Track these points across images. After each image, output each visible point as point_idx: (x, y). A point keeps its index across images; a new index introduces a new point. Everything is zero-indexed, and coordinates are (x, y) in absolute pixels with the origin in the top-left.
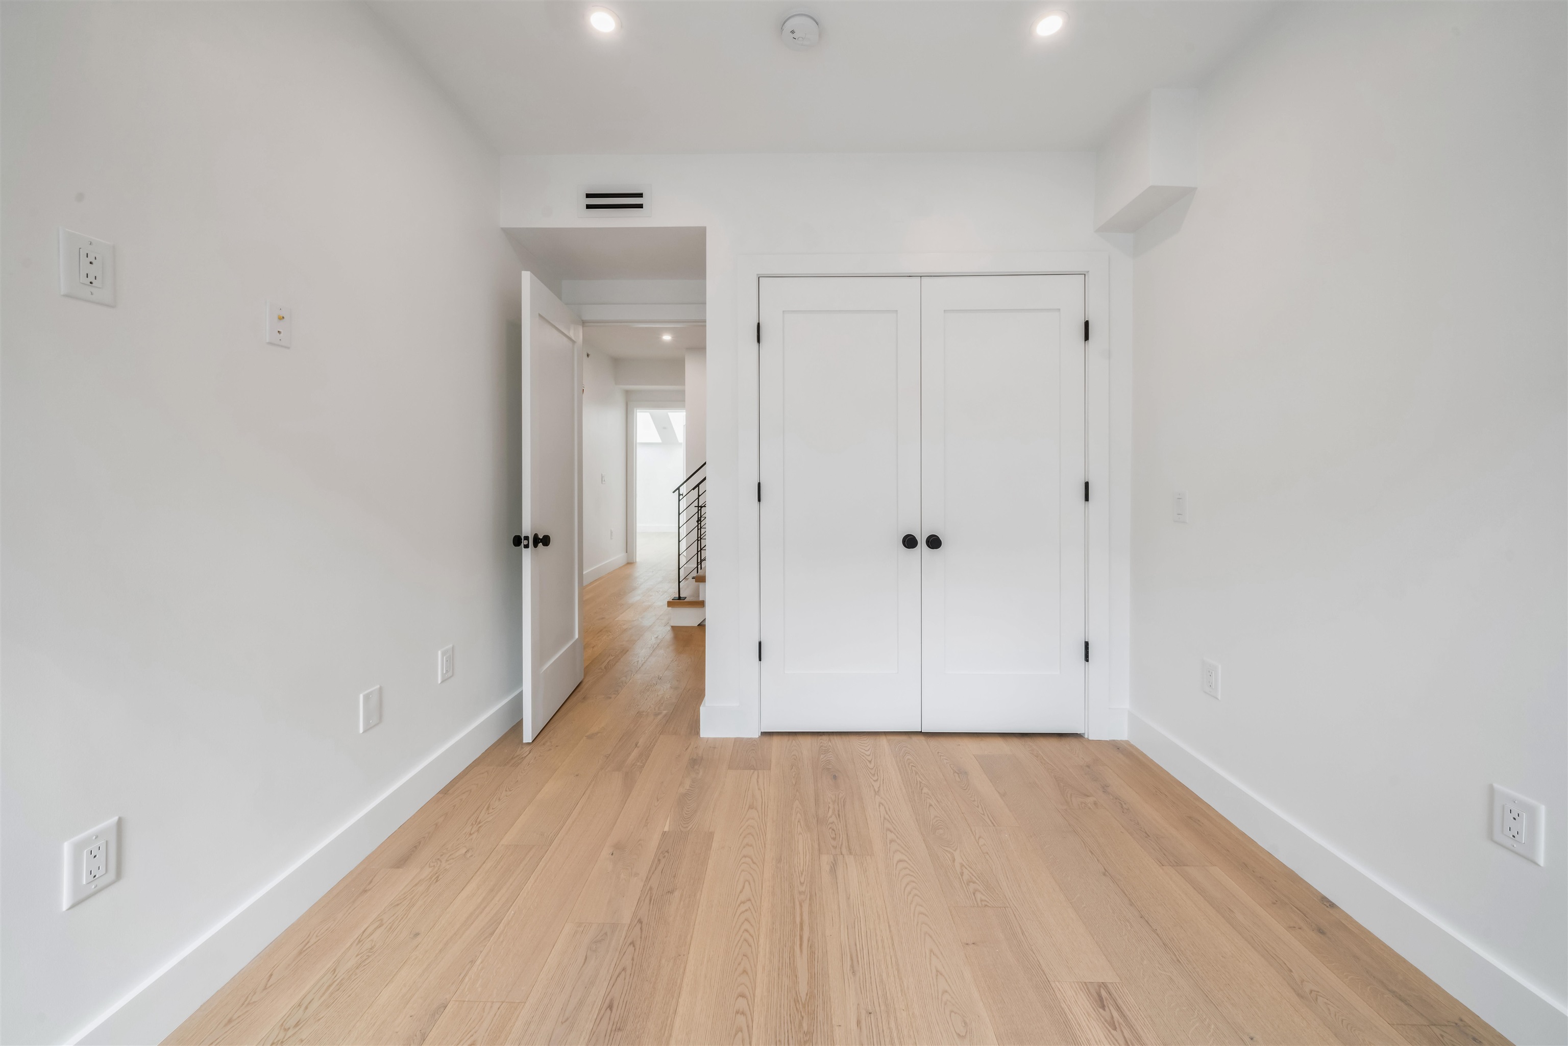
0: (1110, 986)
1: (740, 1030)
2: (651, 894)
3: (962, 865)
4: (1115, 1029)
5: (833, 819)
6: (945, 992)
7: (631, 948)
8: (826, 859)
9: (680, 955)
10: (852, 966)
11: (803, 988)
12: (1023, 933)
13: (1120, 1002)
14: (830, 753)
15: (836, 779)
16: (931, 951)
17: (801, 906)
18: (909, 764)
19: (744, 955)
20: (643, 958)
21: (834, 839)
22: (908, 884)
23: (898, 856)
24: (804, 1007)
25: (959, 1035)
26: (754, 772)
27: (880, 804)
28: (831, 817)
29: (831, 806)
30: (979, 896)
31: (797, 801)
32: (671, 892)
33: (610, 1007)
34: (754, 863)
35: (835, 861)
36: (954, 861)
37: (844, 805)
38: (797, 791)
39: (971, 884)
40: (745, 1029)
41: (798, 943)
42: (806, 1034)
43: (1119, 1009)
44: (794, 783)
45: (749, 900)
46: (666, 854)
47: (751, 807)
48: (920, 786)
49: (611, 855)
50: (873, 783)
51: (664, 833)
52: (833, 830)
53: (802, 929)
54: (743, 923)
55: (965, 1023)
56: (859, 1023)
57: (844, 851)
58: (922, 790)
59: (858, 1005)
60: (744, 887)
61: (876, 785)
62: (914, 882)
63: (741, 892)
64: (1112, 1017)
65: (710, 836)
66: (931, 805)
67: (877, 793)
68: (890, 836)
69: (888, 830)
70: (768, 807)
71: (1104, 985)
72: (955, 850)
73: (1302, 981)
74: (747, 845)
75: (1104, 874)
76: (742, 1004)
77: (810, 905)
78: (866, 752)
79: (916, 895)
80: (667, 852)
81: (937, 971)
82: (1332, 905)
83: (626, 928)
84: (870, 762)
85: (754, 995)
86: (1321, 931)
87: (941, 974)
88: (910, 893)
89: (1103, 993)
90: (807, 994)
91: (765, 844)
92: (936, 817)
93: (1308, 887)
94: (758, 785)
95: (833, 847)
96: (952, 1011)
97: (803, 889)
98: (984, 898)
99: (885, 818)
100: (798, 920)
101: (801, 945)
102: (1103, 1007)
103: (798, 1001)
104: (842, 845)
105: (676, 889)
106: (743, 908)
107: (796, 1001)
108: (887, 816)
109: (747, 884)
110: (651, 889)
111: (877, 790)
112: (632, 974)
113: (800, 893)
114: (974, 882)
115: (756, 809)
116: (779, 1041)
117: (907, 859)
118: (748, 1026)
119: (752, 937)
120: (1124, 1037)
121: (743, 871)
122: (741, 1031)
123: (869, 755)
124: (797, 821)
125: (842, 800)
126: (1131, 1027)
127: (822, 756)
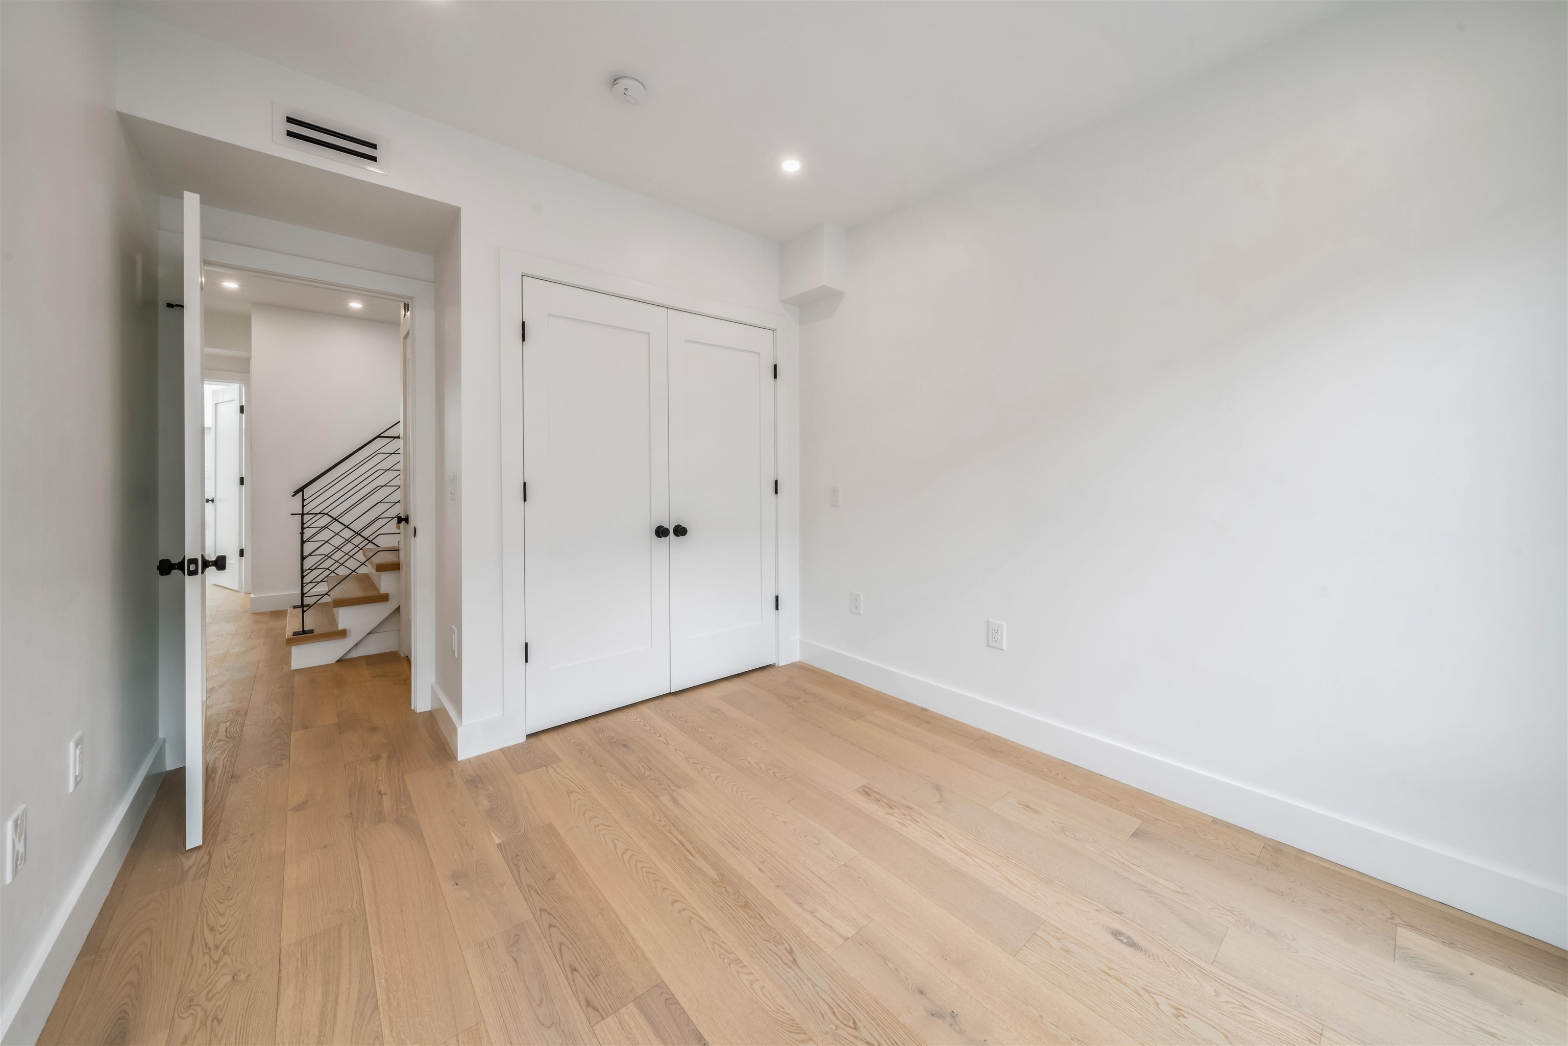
0: (867, 785)
1: (690, 919)
2: (533, 889)
3: (757, 763)
4: (880, 801)
5: (648, 773)
6: (795, 829)
7: (552, 929)
8: (665, 799)
9: (603, 909)
10: (734, 846)
11: (713, 874)
12: (814, 782)
13: (875, 790)
14: (606, 731)
15: (627, 747)
16: (773, 814)
17: (671, 833)
18: (676, 717)
19: (655, 881)
20: (572, 928)
21: (660, 784)
22: (732, 788)
23: (714, 776)
24: (721, 882)
25: (816, 844)
26: (547, 768)
27: (676, 750)
28: (645, 772)
29: (638, 765)
30: (777, 774)
31: (607, 773)
32: (552, 878)
33: (574, 969)
34: (610, 826)
35: (672, 797)
36: (750, 763)
37: (649, 761)
38: (601, 766)
39: (769, 771)
40: (694, 916)
41: (688, 854)
42: (735, 893)
43: (876, 792)
44: (594, 762)
45: (627, 849)
46: (518, 858)
47: (569, 793)
48: (695, 729)
49: (456, 886)
50: (660, 739)
51: (499, 846)
52: (654, 779)
53: (683, 845)
54: (636, 865)
55: (815, 837)
56: (760, 870)
57: (673, 788)
58: (698, 730)
59: (753, 862)
60: (615, 845)
61: (662, 739)
62: (735, 785)
63: (616, 848)
64: (876, 797)
65: (550, 828)
66: (711, 738)
67: (667, 744)
68: (699, 766)
69: (694, 763)
70: (585, 787)
71: (864, 786)
72: (746, 757)
73: (932, 745)
74: (591, 818)
75: (833, 736)
76: (678, 906)
77: (677, 830)
78: (636, 721)
79: (742, 791)
80: (517, 855)
81: (784, 822)
82: (926, 710)
83: (533, 921)
84: (645, 725)
85: (683, 896)
86: (928, 723)
87: (787, 822)
88: (737, 792)
89: (866, 790)
90: (718, 876)
91: (607, 811)
92: (720, 743)
93: (915, 706)
94: (561, 776)
95: (663, 789)
96: (805, 836)
97: (663, 823)
98: (781, 774)
99: (686, 757)
100: (677, 843)
101: (691, 854)
102: (870, 795)
103: (715, 882)
104: (669, 786)
105: (555, 874)
106: (626, 857)
107: (714, 883)
108: (687, 756)
109: (616, 842)
110: (529, 886)
111: (665, 742)
112: (573, 943)
113: (664, 826)
114: (770, 769)
115: (576, 792)
116: (722, 907)
117: (719, 774)
118: (694, 913)
119: (651, 868)
120: (885, 803)
121: (604, 836)
122: (692, 918)
123: (641, 721)
124: (620, 785)
125: (645, 758)
126: (885, 797)
127: (601, 735)
